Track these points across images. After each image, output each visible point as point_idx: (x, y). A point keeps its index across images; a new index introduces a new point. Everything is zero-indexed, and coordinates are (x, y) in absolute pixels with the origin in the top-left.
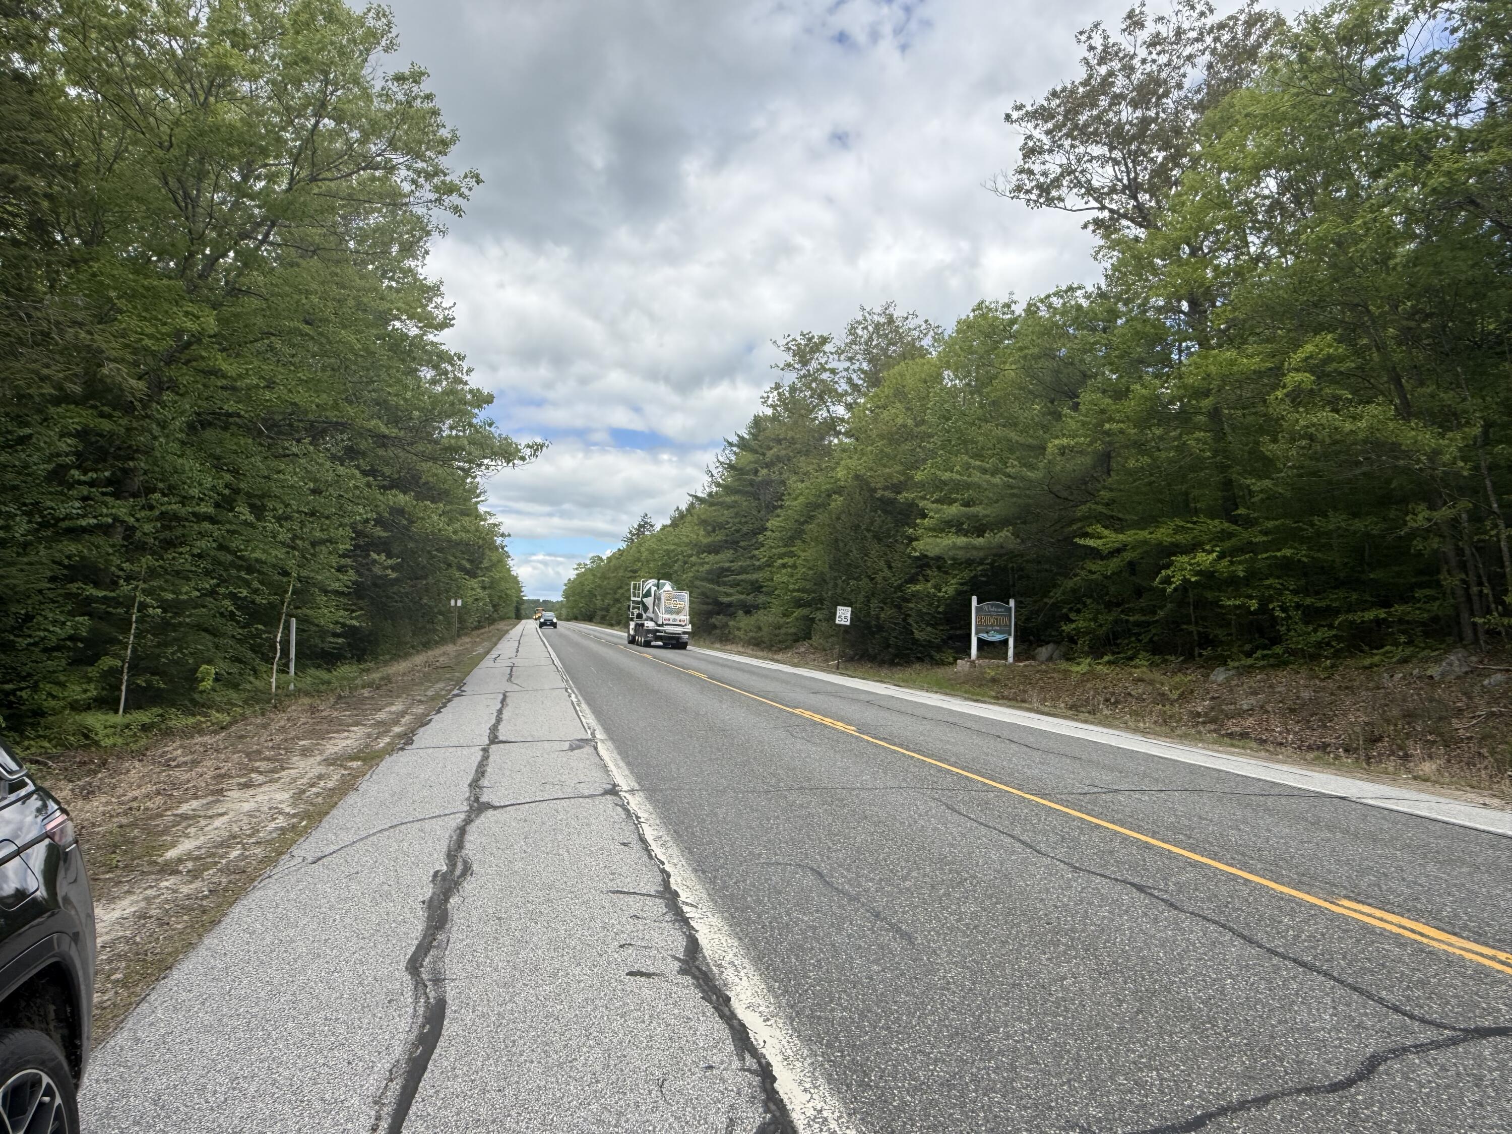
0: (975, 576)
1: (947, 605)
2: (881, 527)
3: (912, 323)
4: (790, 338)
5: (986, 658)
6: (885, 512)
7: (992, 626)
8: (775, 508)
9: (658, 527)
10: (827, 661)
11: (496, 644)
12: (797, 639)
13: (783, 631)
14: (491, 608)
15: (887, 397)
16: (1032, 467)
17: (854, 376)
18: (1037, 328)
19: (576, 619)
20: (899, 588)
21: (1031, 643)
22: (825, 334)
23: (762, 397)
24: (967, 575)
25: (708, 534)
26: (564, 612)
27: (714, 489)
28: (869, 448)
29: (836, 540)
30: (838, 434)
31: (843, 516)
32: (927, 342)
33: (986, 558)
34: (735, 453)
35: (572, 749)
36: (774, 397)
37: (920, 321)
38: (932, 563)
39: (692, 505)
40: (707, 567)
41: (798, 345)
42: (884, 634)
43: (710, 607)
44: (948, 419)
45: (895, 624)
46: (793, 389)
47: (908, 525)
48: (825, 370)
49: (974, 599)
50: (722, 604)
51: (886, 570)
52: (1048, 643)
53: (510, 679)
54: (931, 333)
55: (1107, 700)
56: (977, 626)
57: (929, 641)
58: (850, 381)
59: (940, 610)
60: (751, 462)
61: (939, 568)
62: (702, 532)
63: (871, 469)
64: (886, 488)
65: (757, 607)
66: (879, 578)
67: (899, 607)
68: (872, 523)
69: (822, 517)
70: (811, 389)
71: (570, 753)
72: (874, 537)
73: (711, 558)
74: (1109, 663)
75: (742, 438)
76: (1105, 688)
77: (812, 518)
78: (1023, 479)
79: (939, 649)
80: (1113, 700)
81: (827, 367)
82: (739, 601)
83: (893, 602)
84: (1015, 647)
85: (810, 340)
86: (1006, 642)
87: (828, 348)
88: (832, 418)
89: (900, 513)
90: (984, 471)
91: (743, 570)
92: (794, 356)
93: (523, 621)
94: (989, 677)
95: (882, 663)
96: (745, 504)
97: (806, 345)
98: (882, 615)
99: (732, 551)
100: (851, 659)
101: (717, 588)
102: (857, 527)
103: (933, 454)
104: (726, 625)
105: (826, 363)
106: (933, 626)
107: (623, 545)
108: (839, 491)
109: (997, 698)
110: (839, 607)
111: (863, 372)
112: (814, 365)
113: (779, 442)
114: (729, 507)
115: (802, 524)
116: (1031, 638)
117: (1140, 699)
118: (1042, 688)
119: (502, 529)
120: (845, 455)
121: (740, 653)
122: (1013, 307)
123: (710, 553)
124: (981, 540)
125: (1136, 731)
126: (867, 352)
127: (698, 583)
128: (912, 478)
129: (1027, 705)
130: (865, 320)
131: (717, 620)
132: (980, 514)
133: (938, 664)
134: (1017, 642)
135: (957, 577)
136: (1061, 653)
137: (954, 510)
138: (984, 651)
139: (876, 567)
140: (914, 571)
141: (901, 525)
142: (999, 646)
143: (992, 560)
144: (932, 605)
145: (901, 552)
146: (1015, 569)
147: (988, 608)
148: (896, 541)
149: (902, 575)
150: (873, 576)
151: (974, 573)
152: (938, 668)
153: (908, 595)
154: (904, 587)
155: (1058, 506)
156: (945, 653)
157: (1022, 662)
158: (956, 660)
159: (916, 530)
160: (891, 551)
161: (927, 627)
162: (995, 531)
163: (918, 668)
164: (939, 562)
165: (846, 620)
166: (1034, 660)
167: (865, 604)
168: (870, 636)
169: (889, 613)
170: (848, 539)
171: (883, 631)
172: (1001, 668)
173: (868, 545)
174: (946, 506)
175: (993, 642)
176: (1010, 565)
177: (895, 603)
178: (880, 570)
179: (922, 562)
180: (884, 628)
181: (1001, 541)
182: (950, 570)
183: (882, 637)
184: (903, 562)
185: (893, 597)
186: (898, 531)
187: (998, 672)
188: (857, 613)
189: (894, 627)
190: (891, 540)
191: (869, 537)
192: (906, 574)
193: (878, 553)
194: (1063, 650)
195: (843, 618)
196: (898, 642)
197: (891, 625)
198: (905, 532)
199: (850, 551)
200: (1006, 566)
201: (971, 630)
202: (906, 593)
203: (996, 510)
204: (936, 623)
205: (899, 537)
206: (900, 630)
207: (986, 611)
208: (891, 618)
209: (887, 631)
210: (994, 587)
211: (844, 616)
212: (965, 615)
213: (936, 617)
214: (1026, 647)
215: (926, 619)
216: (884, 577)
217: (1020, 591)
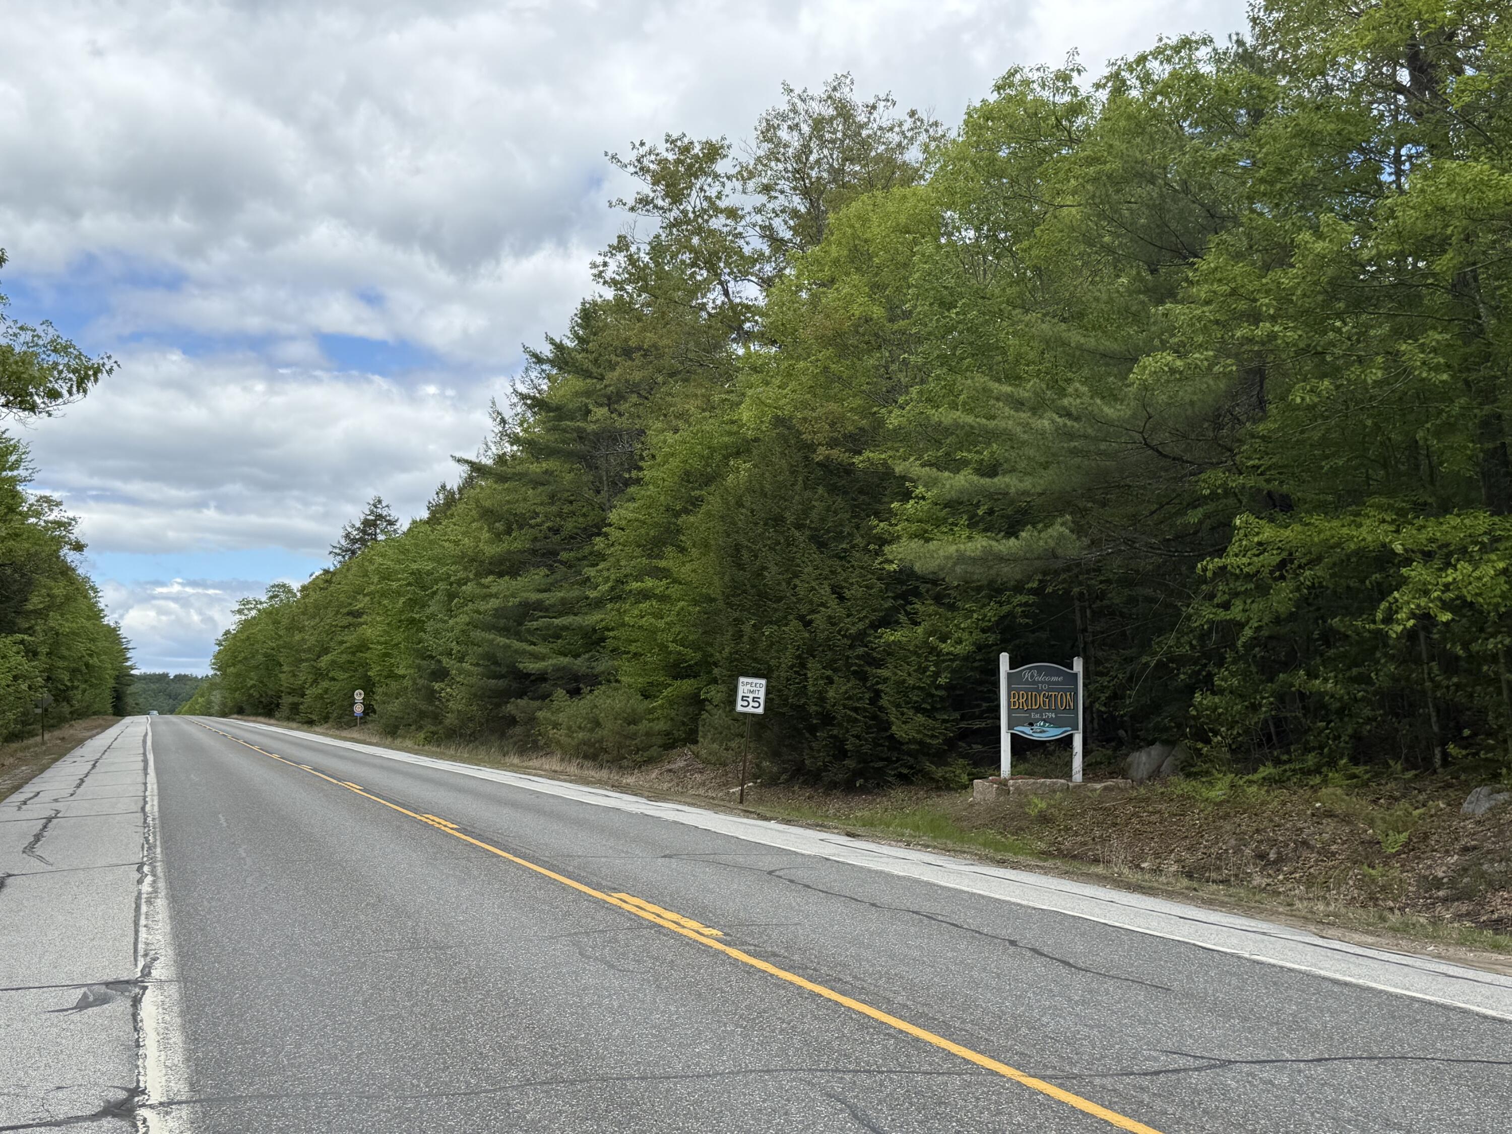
0: (1010, 614)
1: (953, 671)
2: (823, 520)
3: (884, 117)
4: (646, 148)
5: (1031, 774)
6: (833, 489)
7: (1039, 710)
8: (627, 483)
9: (404, 525)
10: (726, 784)
11: (42, 771)
12: (670, 743)
13: (644, 726)
14: (45, 695)
15: (836, 262)
16: (1113, 397)
17: (777, 223)
18: (1123, 123)
19: (240, 711)
20: (861, 636)
21: (1121, 743)
22: (715, 139)
23: (594, 265)
24: (992, 612)
25: (498, 537)
26: (217, 697)
27: (508, 448)
28: (802, 364)
29: (738, 548)
30: (746, 337)
31: (747, 500)
32: (913, 155)
33: (1030, 578)
34: (549, 377)
35: (83, 1005)
36: (616, 265)
37: (899, 113)
38: (923, 588)
39: (469, 482)
40: (494, 603)
41: (663, 162)
42: (835, 731)
43: (502, 684)
44: (952, 306)
45: (856, 710)
46: (657, 249)
47: (877, 514)
48: (718, 211)
49: (1004, 659)
50: (528, 675)
51: (833, 603)
52: (1151, 743)
53: (29, 849)
54: (923, 137)
55: (1262, 856)
56: (1010, 711)
57: (921, 743)
58: (768, 233)
59: (942, 681)
60: (577, 394)
61: (938, 599)
62: (485, 535)
63: (805, 405)
64: (833, 443)
65: (594, 681)
66: (819, 620)
67: (862, 677)
68: (806, 512)
69: (714, 502)
70: (692, 249)
71: (76, 1016)
72: (812, 538)
73: (504, 585)
74: (1269, 781)
75: (559, 347)
76: (1258, 831)
77: (696, 502)
78: (1094, 419)
79: (940, 757)
80: (1272, 856)
81: (722, 204)
82: (557, 669)
83: (848, 665)
84: (1086, 753)
85: (686, 149)
86: (1070, 737)
87: (722, 167)
88: (733, 306)
89: (861, 492)
90: (1018, 404)
91: (567, 608)
92: (656, 183)
93: (128, 720)
94: (1033, 812)
95: (831, 787)
96: (569, 477)
97: (678, 162)
98: (831, 694)
99: (544, 571)
100: (772, 782)
101: (517, 644)
102: (778, 520)
103: (921, 375)
104: (532, 720)
105: (719, 196)
106: (928, 713)
107: (332, 563)
108: (742, 449)
109: (1045, 855)
110: (742, 680)
111: (795, 213)
112: (694, 202)
113: (627, 353)
114: (536, 483)
115: (677, 515)
116: (1121, 733)
117: (1326, 853)
118: (1137, 833)
119: (77, 533)
120: (755, 378)
121: (554, 775)
122: (1076, 80)
123: (501, 575)
124: (1012, 541)
125: (1309, 920)
126: (799, 174)
127: (477, 634)
128: (881, 423)
129: (1100, 869)
130: (795, 112)
131: (516, 707)
132: (1013, 490)
133: (938, 788)
134: (1089, 741)
135: (971, 617)
136: (1178, 763)
137: (963, 482)
138: (1025, 760)
139: (815, 599)
140: (888, 604)
141: (863, 514)
142: (1054, 751)
143: (1040, 581)
144: (925, 672)
145: (862, 568)
146: (1087, 596)
147: (1032, 676)
148: (853, 547)
149: (864, 613)
150: (808, 617)
151: (1006, 608)
152: (939, 796)
153: (878, 653)
154: (870, 635)
155: (1163, 474)
156: (951, 765)
157: (1101, 781)
158: (972, 780)
159: (891, 525)
160: (843, 566)
161: (915, 715)
162: (1040, 526)
163: (901, 796)
164: (937, 585)
165: (756, 705)
166: (1123, 778)
167: (796, 672)
168: (807, 735)
169: (844, 688)
170: (760, 545)
171: (833, 725)
172: (1059, 795)
173: (798, 555)
174: (946, 474)
175: (1043, 743)
176: (1076, 590)
177: (853, 668)
178: (823, 605)
179: (904, 588)
180: (834, 718)
181: (1052, 543)
182: (959, 604)
183: (832, 737)
184: (867, 587)
185: (848, 657)
186: (858, 527)
187: (1052, 802)
188: (779, 691)
189: (855, 715)
190: (844, 546)
191: (802, 539)
192: (874, 611)
193: (819, 571)
194: (1182, 756)
195: (750, 700)
196: (862, 745)
197: (849, 712)
198: (872, 528)
199: (765, 568)
200: (1067, 592)
201: (999, 719)
202: (873, 649)
203: (1042, 482)
204: (934, 709)
205: (860, 539)
206: (866, 723)
207: (1027, 683)
208: (849, 698)
209: (840, 725)
210: (1044, 635)
211: (751, 696)
212: (989, 691)
213: (933, 696)
214: (1110, 752)
215: (915, 698)
216: (830, 617)
217: (1093, 642)
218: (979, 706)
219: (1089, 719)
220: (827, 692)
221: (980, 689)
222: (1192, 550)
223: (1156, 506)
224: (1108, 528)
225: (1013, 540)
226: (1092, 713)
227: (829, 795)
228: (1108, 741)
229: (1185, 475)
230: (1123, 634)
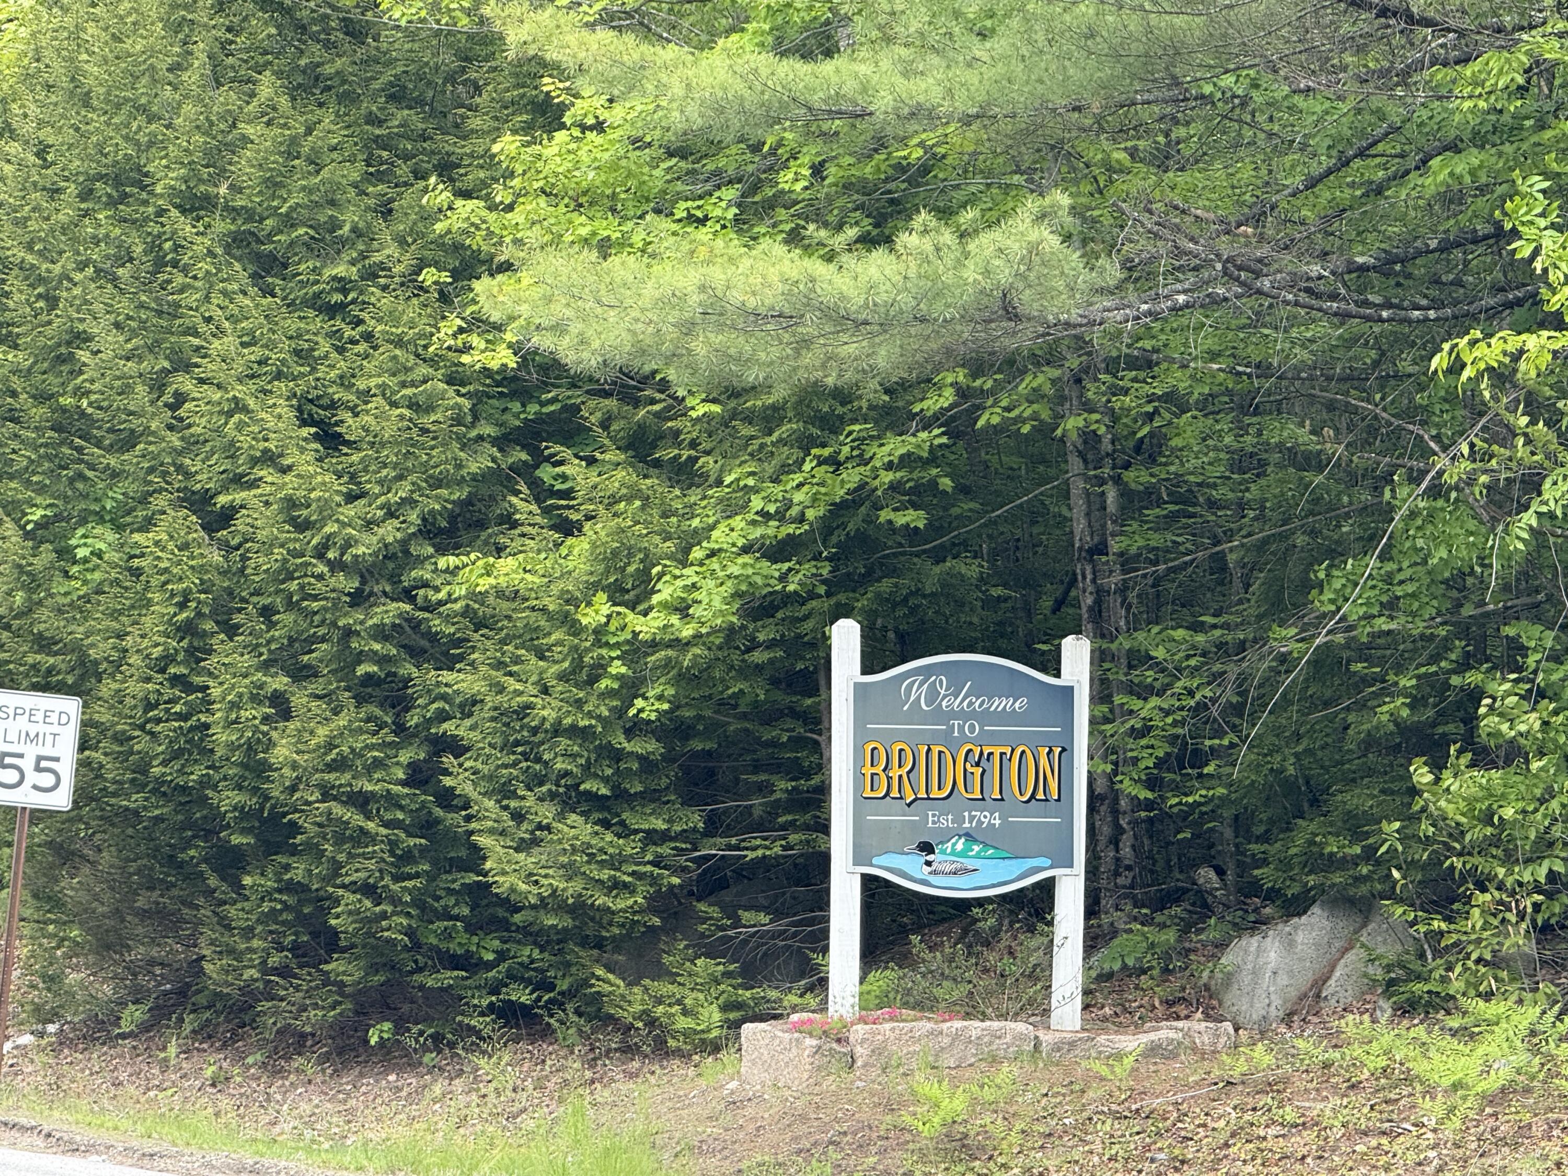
0: (863, 497)
1: (685, 678)
2: (273, 185)
6: (307, 86)
7: (952, 803)
20: (391, 565)
21: (1203, 907)
24: (808, 490)
38: (590, 412)
42: (298, 871)
45: (361, 801)
47: (447, 171)
49: (846, 641)
51: (302, 454)
52: (1297, 908)
56: (861, 801)
57: (575, 906)
59: (647, 708)
61: (639, 448)
66: (256, 509)
67: (391, 696)
68: (218, 157)
72: (237, 244)
79: (637, 951)
83: (345, 659)
86: (1047, 889)
89: (397, 95)
94: (928, 1126)
95: (287, 1049)
98: (282, 752)
100: (96, 1031)
102: (125, 183)
106: (603, 812)
116: (1206, 876)
124: (877, 262)
132: (882, 103)
133: (628, 1051)
134: (1107, 902)
135: (746, 506)
136: (1376, 971)
137: (722, 75)
138: (905, 960)
139: (244, 441)
140: (479, 462)
141: (403, 170)
142: (996, 932)
143: (962, 393)
144: (593, 680)
145: (399, 342)
146: (1106, 446)
147: (933, 695)
148: (371, 274)
149: (403, 490)
150: (222, 500)
151: (852, 476)
152: (632, 1076)
153: (447, 619)
154: (420, 561)
155: (1349, 59)
156: (672, 978)
157: (1138, 1028)
158: (736, 1025)
159: (493, 207)
160: (335, 334)
161: (561, 816)
162: (968, 216)
163: (512, 1075)
164: (636, 403)
165: (47, 780)
166: (1207, 1017)
167: (176, 680)
168: (213, 882)
169: (322, 732)
170: (66, 262)
171: (294, 851)
172: (1006, 1073)
173: (192, 298)
174: (671, 52)
175: (963, 906)
176: (1073, 424)
177: (361, 670)
178: (269, 458)
179: (533, 408)
180: (294, 828)
181: (1004, 276)
182: (708, 463)
183: (290, 887)
184: (413, 405)
185: (349, 633)
186: (386, 211)
187: (988, 1094)
188: (122, 739)
189: (358, 820)
190: (340, 270)
191: (202, 245)
192: (437, 483)
193: (257, 352)
194: (1390, 951)
195: (27, 764)
196: (384, 916)
197: (338, 810)
198: (429, 217)
199: (81, 338)
200: (1044, 431)
201: (825, 828)
202: (429, 607)
203: (972, 77)
204: (620, 794)
205: (392, 250)
206: (393, 844)
207: (916, 715)
208: (340, 765)
209: (314, 851)
210: (970, 569)
211: (31, 752)
212: (798, 742)
213: (617, 756)
214: (1170, 936)
215: (560, 765)
216: (291, 503)
217: (1123, 589)
218: (764, 789)
219: (1106, 830)
220: (271, 744)
221: (768, 734)
222: (1437, 304)
223: (1326, 162)
224: (1177, 228)
225: (879, 255)
226: (1115, 812)
227: (278, 1073)
228: (1162, 902)
229: (1419, 66)
230: (1219, 563)
